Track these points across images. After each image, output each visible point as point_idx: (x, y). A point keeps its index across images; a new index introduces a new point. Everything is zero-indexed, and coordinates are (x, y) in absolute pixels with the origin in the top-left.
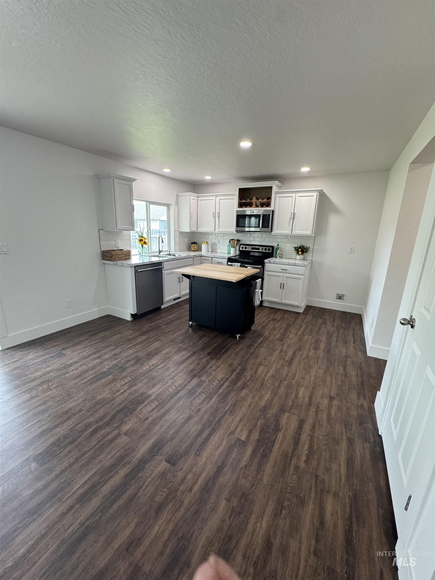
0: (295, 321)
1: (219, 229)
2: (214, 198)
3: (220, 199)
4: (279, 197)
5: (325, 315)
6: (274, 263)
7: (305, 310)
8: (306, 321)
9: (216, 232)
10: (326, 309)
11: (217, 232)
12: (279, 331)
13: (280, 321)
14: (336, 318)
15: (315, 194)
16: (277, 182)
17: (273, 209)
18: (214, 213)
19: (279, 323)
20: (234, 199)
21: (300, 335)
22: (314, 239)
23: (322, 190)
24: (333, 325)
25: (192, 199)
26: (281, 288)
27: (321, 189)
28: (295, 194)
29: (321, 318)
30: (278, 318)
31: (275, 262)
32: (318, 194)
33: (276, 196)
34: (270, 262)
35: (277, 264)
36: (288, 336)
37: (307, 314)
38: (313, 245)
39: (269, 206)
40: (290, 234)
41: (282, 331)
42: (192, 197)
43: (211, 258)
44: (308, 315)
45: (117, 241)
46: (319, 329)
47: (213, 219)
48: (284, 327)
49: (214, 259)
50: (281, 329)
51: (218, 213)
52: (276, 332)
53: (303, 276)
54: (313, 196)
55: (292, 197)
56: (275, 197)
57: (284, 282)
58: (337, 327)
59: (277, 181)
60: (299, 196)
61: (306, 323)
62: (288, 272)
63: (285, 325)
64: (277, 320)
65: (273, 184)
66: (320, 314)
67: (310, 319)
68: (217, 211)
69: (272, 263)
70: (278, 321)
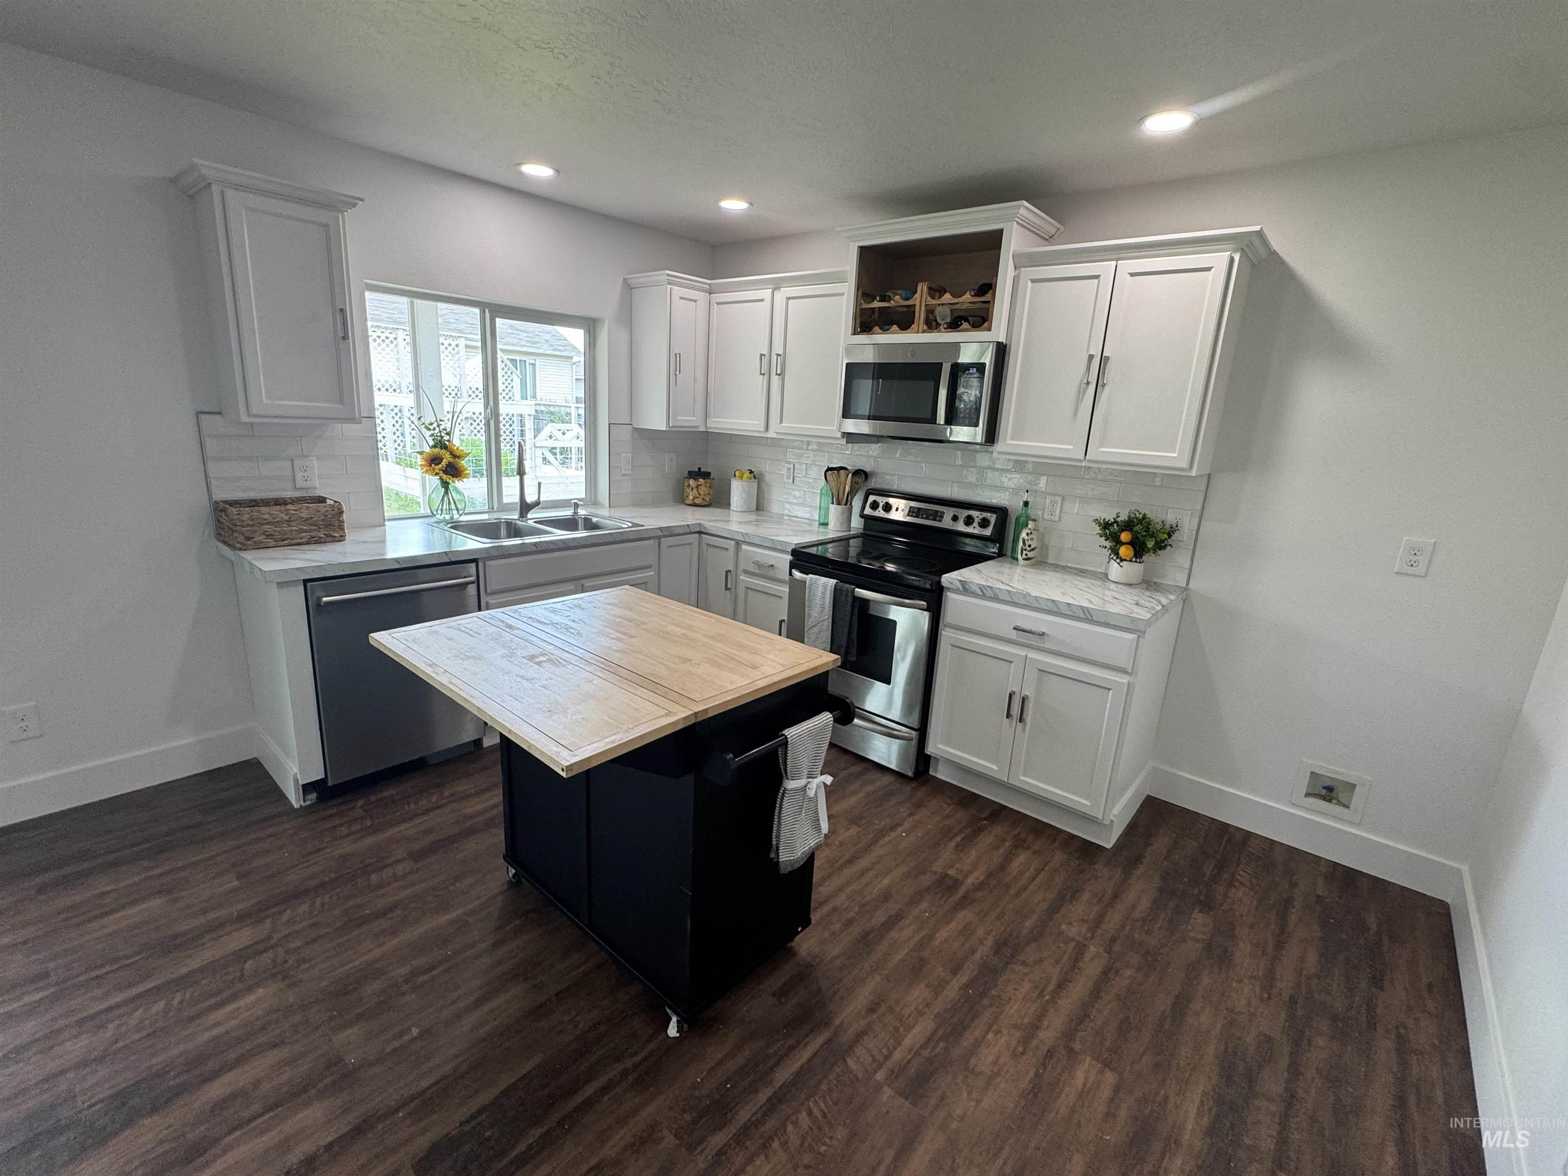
0: (1054, 909)
1: (781, 422)
2: (766, 293)
3: (788, 298)
4: (1033, 281)
5: (1230, 885)
6: (984, 597)
7: (1132, 829)
8: (1114, 920)
9: (771, 434)
10: (1248, 835)
11: (775, 436)
12: (939, 987)
13: (974, 901)
14: (1293, 919)
15: (1219, 259)
16: (1024, 209)
17: (1002, 339)
18: (762, 355)
19: (961, 915)
20: (842, 294)
21: (1050, 1054)
22: (1203, 488)
23: (1260, 234)
24: (1269, 980)
25: (681, 298)
26: (1008, 715)
27: (1257, 228)
28: (1114, 263)
29: (1207, 906)
30: (970, 880)
31: (989, 593)
32: (1237, 257)
33: (1019, 274)
34: (965, 588)
35: (996, 599)
36: (977, 1045)
37: (1134, 862)
38: (1198, 514)
39: (985, 325)
40: (1080, 461)
41: (952, 991)
42: (678, 291)
43: (733, 543)
44: (1140, 870)
45: (298, 463)
46: (1180, 1005)
47: (761, 381)
48: (978, 956)
49: (744, 547)
50: (955, 972)
51: (778, 355)
52: (918, 993)
53: (1124, 679)
54: (1209, 269)
55: (1097, 277)
56: (1016, 280)
57: (1026, 692)
58: (1293, 1000)
59: (1025, 203)
60: (1132, 275)
61: (1113, 940)
62: (1047, 645)
63: (990, 942)
64: (961, 892)
65: (1010, 219)
66: (1208, 870)
67: (1145, 904)
68: (778, 348)
69: (975, 595)
70: (962, 904)
